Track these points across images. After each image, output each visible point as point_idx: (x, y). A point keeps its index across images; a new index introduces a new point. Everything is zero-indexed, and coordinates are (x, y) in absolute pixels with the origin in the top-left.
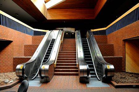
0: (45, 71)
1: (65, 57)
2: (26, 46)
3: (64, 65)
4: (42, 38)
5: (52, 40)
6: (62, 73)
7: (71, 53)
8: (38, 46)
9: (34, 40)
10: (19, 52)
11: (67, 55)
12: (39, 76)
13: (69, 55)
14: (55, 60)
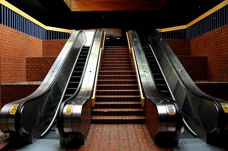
0: (73, 118)
1: (111, 83)
2: (30, 61)
3: (111, 100)
4: (63, 44)
5: (83, 47)
6: (109, 118)
7: (122, 73)
8: (54, 59)
9: (46, 48)
10: (13, 72)
11: (114, 78)
12: (57, 132)
13: (120, 78)
14: (93, 90)
